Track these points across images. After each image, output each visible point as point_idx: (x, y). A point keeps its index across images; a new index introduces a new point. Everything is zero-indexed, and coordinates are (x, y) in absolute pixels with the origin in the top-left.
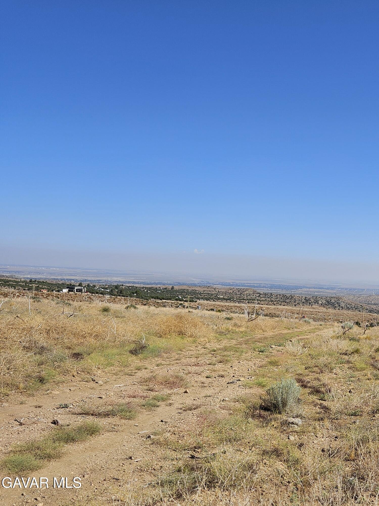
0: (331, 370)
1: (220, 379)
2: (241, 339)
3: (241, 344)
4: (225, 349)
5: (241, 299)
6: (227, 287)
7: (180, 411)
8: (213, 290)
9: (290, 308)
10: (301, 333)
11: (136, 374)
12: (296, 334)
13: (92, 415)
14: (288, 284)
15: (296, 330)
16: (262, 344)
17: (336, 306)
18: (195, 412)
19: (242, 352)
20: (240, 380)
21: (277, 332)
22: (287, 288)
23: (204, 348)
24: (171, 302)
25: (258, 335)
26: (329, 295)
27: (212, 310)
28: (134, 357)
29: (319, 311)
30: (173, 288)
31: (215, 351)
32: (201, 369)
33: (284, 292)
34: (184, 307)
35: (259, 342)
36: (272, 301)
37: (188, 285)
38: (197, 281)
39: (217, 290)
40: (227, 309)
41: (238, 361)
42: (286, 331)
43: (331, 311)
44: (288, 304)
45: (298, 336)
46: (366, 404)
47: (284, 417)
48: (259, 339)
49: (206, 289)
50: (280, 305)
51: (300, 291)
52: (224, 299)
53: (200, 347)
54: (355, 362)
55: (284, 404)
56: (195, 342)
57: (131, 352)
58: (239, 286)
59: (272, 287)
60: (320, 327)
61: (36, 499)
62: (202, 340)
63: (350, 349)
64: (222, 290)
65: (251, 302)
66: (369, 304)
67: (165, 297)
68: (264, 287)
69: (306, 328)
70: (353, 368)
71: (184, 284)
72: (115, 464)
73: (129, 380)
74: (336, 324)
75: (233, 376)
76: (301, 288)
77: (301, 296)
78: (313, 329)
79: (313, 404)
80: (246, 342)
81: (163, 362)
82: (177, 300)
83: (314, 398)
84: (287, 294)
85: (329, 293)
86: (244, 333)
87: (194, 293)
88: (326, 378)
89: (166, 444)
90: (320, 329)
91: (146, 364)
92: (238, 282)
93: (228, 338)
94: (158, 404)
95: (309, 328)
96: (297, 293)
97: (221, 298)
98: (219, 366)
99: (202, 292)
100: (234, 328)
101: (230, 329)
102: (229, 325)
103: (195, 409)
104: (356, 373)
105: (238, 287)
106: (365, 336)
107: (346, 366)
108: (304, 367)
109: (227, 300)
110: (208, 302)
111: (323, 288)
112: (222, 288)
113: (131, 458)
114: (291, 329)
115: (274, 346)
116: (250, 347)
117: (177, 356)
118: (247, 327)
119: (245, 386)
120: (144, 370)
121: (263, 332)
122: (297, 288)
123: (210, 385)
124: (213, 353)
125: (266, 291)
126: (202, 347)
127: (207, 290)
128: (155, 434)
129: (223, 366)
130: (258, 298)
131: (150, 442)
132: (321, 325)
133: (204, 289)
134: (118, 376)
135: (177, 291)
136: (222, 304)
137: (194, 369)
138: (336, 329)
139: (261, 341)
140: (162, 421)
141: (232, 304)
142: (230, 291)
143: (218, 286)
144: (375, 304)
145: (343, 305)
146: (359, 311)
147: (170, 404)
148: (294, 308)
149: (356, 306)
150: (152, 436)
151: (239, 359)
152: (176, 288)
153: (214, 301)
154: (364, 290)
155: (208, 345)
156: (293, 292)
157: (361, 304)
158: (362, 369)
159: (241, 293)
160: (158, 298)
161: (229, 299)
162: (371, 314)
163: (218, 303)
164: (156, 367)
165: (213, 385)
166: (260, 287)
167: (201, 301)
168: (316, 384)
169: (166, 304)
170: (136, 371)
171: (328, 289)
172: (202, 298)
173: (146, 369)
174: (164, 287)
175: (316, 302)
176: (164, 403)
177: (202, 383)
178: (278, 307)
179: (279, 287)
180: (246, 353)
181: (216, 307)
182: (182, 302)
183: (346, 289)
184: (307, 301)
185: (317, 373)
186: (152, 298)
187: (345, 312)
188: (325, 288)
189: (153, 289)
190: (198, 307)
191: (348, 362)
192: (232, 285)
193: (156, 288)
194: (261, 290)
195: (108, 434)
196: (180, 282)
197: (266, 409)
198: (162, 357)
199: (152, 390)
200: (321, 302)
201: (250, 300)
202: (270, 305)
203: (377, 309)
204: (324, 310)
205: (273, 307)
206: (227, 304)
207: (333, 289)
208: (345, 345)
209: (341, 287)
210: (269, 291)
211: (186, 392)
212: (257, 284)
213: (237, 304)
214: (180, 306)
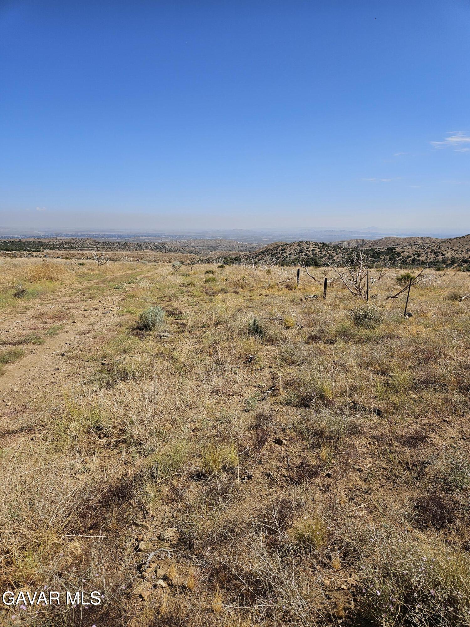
0: (177, 298)
1: (96, 311)
2: (97, 280)
3: (98, 283)
4: (89, 288)
5: (83, 248)
6: (70, 238)
7: (77, 336)
8: (57, 241)
9: (126, 252)
10: (142, 273)
11: (26, 312)
12: (139, 273)
13: (10, 344)
14: (122, 234)
15: (137, 270)
16: (116, 283)
17: (163, 249)
18: (89, 335)
19: (103, 290)
20: (111, 311)
21: (123, 273)
22: (122, 237)
23: (72, 289)
24: (20, 253)
25: (110, 276)
26: (157, 241)
27: (58, 257)
28: (19, 300)
29: (150, 254)
30: (20, 241)
31: (81, 290)
32: (78, 305)
33: (119, 240)
34: (33, 256)
35: (112, 281)
36: (110, 248)
37: (34, 238)
38: (41, 234)
39: (61, 240)
40: (72, 256)
41: (103, 297)
42: (130, 272)
43: (159, 254)
44: (123, 249)
45: (141, 275)
46: (211, 319)
47: (155, 333)
48: (111, 279)
49: (50, 240)
50: (117, 250)
51: (132, 239)
52: (68, 248)
53: (67, 289)
54: (193, 292)
55: (154, 324)
56: (62, 284)
57: (15, 296)
58: (80, 236)
59: (109, 236)
60: (155, 267)
61: (3, 401)
62: (67, 282)
63: (186, 283)
64: (65, 241)
65: (92, 250)
66: (188, 247)
67: (14, 249)
68: (101, 237)
69: (144, 268)
70: (193, 296)
71: (30, 237)
72: (48, 374)
73: (23, 317)
74: (167, 264)
75: (105, 308)
76: (132, 236)
77: (133, 243)
78: (150, 269)
79: (172, 323)
80: (103, 282)
81: (43, 301)
82: (25, 250)
83: (171, 318)
84: (121, 241)
85: (157, 240)
86: (98, 275)
87: (40, 244)
88: (175, 304)
89: (78, 358)
90: (155, 269)
91: (30, 303)
92: (79, 233)
93: (86, 280)
94: (58, 332)
95: (147, 268)
96: (130, 240)
97: (65, 247)
98: (90, 302)
99: (47, 243)
100: (89, 272)
101: (86, 273)
102: (84, 270)
103: (88, 333)
104: (195, 299)
105: (79, 238)
106: (192, 272)
107: (186, 294)
108: (156, 297)
109: (70, 248)
110: (54, 251)
111: (151, 236)
112: (66, 239)
113: (58, 369)
114: (133, 270)
115: (125, 284)
116: (107, 286)
117: (52, 297)
118: (99, 270)
119: (117, 314)
120: (31, 309)
121: (113, 273)
122: (129, 236)
123: (90, 316)
124: (80, 292)
125: (104, 240)
126: (69, 288)
127: (52, 241)
128: (67, 352)
129: (93, 301)
130: (97, 246)
131: (66, 358)
132: (155, 265)
133: (49, 240)
134: (13, 315)
135: (24, 243)
136: (67, 252)
137: (71, 305)
138: (168, 267)
139: (113, 280)
140: (66, 344)
141: (75, 252)
142: (72, 241)
143: (61, 237)
144: (193, 247)
145: (168, 249)
146: (182, 253)
147: (67, 332)
148: (129, 253)
149: (179, 249)
150: (66, 354)
151: (103, 295)
152: (23, 240)
153: (59, 250)
154: (184, 236)
155: (73, 286)
156: (127, 240)
157: (182, 247)
158: (200, 296)
159: (82, 243)
160: (7, 250)
161: (72, 248)
162: (191, 255)
163: (62, 252)
164: (40, 306)
165: (92, 315)
166: (98, 237)
167: (48, 251)
168: (170, 309)
169: (16, 255)
170: (25, 310)
171: (155, 236)
172: (48, 248)
173: (32, 308)
174: (12, 240)
175: (147, 247)
176: (60, 331)
177: (83, 315)
178: (115, 252)
179: (115, 236)
180: (106, 290)
181: (61, 255)
182: (31, 252)
183: (170, 236)
184: (139, 247)
185: (167, 301)
186: (2, 250)
187: (171, 254)
188: (153, 236)
189: (2, 242)
190: (45, 256)
191: (187, 292)
192: (74, 236)
193: (5, 241)
194: (99, 239)
195: (30, 356)
196: (27, 235)
197: (141, 329)
198: (41, 298)
199: (46, 323)
200: (150, 247)
201: (91, 248)
202: (108, 251)
203: (195, 251)
204: (154, 253)
205: (112, 252)
206: (71, 252)
207: (159, 236)
208: (180, 280)
209: (166, 235)
210: (107, 240)
211: (74, 322)
212: (95, 234)
213: (80, 252)
214: (29, 256)
